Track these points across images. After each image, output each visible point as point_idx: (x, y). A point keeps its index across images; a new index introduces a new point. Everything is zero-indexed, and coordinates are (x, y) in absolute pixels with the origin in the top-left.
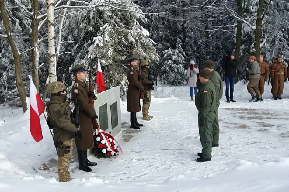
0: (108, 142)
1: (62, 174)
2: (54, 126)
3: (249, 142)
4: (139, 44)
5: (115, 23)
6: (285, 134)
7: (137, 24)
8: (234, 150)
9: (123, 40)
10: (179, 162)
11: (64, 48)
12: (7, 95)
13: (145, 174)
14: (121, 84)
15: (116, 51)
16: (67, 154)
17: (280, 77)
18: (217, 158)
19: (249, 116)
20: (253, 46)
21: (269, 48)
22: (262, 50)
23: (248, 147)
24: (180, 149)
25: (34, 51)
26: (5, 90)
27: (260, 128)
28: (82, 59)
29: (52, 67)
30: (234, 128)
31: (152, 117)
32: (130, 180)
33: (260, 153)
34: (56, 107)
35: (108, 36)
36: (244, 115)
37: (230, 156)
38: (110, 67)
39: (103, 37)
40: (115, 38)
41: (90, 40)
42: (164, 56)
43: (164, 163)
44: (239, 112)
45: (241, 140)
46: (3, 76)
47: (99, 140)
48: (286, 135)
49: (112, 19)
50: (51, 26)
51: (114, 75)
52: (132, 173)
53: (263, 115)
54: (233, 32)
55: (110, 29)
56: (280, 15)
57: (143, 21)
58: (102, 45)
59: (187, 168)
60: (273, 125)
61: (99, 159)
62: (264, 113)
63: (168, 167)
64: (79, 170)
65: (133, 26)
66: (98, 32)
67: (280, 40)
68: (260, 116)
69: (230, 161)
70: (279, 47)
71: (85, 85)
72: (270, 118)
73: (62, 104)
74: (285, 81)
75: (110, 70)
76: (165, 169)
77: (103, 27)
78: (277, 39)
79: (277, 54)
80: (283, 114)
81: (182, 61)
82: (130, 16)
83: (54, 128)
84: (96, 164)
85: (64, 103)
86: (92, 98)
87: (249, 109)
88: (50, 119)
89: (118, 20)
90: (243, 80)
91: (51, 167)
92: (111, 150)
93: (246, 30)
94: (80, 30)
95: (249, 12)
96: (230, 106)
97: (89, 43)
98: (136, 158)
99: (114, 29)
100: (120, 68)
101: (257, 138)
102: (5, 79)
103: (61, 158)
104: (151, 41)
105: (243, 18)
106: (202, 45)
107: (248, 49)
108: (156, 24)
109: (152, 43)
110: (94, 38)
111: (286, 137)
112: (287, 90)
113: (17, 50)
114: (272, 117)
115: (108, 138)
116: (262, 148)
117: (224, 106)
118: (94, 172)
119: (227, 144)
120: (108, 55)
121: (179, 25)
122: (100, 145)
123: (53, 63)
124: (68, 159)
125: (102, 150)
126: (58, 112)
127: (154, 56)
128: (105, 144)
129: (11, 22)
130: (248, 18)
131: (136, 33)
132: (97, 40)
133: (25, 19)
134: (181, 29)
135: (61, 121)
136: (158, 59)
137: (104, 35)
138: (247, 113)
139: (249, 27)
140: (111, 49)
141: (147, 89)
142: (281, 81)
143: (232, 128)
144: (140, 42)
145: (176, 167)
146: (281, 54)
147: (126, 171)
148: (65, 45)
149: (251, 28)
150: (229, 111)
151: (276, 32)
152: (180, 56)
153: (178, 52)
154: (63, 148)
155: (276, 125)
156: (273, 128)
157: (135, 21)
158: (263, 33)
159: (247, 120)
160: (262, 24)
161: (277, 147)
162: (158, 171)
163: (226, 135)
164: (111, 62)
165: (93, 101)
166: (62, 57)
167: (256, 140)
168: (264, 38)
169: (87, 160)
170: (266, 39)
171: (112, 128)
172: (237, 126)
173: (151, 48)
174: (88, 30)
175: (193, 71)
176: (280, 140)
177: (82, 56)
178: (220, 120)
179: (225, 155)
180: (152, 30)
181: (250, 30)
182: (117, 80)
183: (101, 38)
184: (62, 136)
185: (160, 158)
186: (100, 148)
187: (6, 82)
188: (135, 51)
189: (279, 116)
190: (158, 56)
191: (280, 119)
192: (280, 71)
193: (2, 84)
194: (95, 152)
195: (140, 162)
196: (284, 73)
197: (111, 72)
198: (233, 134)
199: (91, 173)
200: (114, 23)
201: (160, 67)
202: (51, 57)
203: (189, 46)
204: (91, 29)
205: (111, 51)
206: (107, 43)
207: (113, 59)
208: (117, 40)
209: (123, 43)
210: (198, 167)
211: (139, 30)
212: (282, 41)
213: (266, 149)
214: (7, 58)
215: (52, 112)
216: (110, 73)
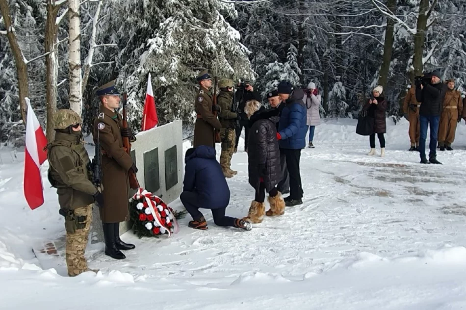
0: (155, 211)
1: (72, 262)
2: (59, 183)
3: (387, 220)
4: (223, 53)
5: (185, 16)
6: (449, 208)
7: (220, 19)
8: (361, 231)
9: (196, 45)
10: (269, 249)
11: (103, 56)
12: (11, 128)
13: (210, 267)
14: (190, 116)
15: (184, 63)
16: (81, 230)
17: (450, 113)
18: (332, 245)
19: (394, 176)
20: (410, 61)
21: (437, 65)
22: (426, 69)
23: (386, 228)
24: (275, 227)
25: (49, 59)
26: (8, 121)
27: (409, 197)
28: (129, 74)
29: (74, 85)
30: (367, 195)
31: (236, 173)
32: (184, 275)
33: (403, 238)
34: (63, 152)
35: (172, 38)
36: (387, 174)
37: (353, 241)
38: (175, 88)
39: (164, 38)
40: (183, 42)
41: (144, 42)
42: (267, 73)
43: (244, 249)
44: (378, 168)
45: (376, 216)
46: (5, 98)
47: (141, 208)
48: (450, 210)
49: (179, 9)
50: (74, 17)
51: (180, 101)
52: (190, 263)
53: (417, 175)
54: (380, 38)
55: (176, 26)
56: (459, 12)
57: (231, 14)
58: (161, 51)
59: (280, 260)
60: (432, 193)
61: (140, 238)
62: (419, 172)
63: (250, 257)
64: (105, 256)
65: (214, 22)
66: (157, 30)
67: (458, 53)
68: (412, 177)
69: (352, 250)
70: (455, 65)
71: (116, 117)
72: (429, 181)
73: (74, 147)
74: (459, 120)
75: (175, 93)
76: (246, 259)
77: (165, 22)
78: (453, 50)
79: (451, 75)
80: (451, 174)
81: (295, 83)
82: (210, 5)
83: (59, 187)
84: (134, 247)
85: (77, 146)
86: (128, 138)
87: (396, 165)
88: (53, 171)
89: (189, 12)
90: (393, 116)
91: (60, 249)
92: (160, 225)
93: (401, 35)
94: (128, 26)
95: (408, 5)
96: (366, 159)
97: (141, 47)
98: (200, 239)
99: (183, 26)
100: (192, 90)
101: (402, 213)
102: (8, 103)
103: (71, 235)
104: (242, 49)
105: (395, 15)
106: (329, 58)
107: (402, 65)
108: (255, 20)
109: (244, 51)
110: (150, 41)
111: (451, 213)
112: (462, 134)
113: (22, 56)
114: (432, 179)
115: (157, 206)
116: (408, 230)
117: (355, 158)
118: (128, 261)
119: (352, 222)
120: (170, 68)
121: (295, 24)
122: (142, 216)
123: (77, 80)
124: (82, 238)
125: (146, 223)
126: (66, 160)
127: (247, 73)
128: (151, 214)
129: (19, 10)
130: (404, 15)
131: (219, 33)
132: (153, 44)
133: (42, 7)
134: (297, 30)
135: (69, 174)
136: (254, 79)
137: (165, 35)
138: (392, 171)
139: (405, 29)
140: (175, 59)
141: (228, 126)
142: (451, 121)
143: (364, 194)
144: (225, 48)
145: (263, 257)
146: (457, 76)
147: (181, 261)
148: (105, 50)
149: (409, 32)
150: (362, 167)
151: (451, 40)
152: (292, 74)
153: (289, 67)
154: (73, 219)
155: (435, 193)
156: (430, 197)
157: (217, 14)
158: (429, 40)
159: (391, 183)
160: (427, 26)
161: (433, 230)
162: (233, 262)
163: (351, 206)
164: (175, 80)
165: (131, 144)
166: (100, 69)
167: (401, 217)
168: (431, 48)
169: (119, 239)
170: (432, 50)
171: (167, 189)
172: (372, 192)
173: (243, 59)
174: (140, 26)
175: (311, 100)
176: (439, 217)
177: (130, 69)
178: (347, 180)
179: (346, 240)
180: (249, 30)
181: (407, 35)
182: (185, 111)
183: (160, 40)
184: (72, 200)
185: (239, 242)
186: (142, 221)
187: (9, 107)
188: (216, 63)
189: (444, 178)
190: (254, 73)
191: (445, 183)
192: (451, 104)
193: (4, 110)
194: (133, 226)
195: (205, 245)
196: (458, 107)
197: (176, 96)
198: (364, 205)
199: (124, 261)
200: (183, 15)
201: (260, 91)
202: (74, 68)
203: (311, 59)
204: (145, 24)
205: (177, 62)
206: (170, 49)
207: (179, 76)
208: (187, 45)
209: (196, 49)
210: (299, 258)
211: (223, 29)
212: (460, 56)
213: (415, 232)
214: (11, 69)
215: (55, 160)
216: (175, 99)
